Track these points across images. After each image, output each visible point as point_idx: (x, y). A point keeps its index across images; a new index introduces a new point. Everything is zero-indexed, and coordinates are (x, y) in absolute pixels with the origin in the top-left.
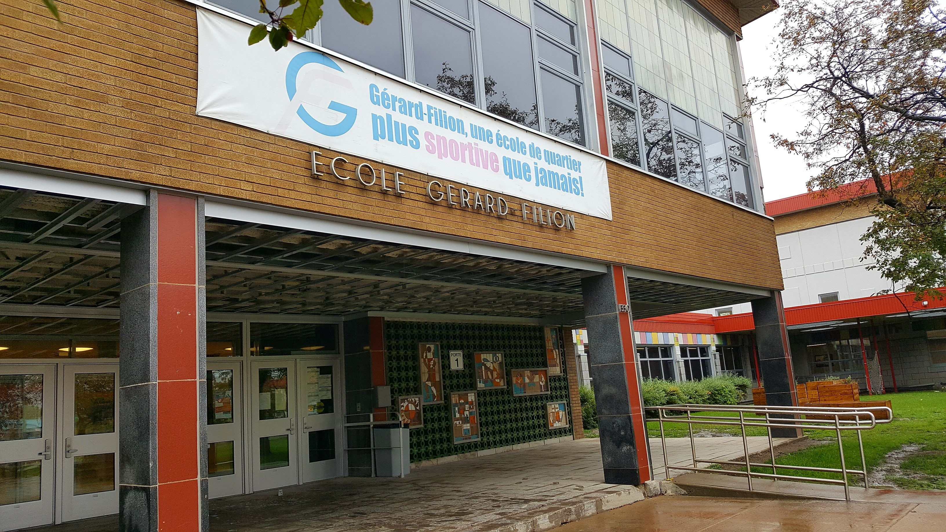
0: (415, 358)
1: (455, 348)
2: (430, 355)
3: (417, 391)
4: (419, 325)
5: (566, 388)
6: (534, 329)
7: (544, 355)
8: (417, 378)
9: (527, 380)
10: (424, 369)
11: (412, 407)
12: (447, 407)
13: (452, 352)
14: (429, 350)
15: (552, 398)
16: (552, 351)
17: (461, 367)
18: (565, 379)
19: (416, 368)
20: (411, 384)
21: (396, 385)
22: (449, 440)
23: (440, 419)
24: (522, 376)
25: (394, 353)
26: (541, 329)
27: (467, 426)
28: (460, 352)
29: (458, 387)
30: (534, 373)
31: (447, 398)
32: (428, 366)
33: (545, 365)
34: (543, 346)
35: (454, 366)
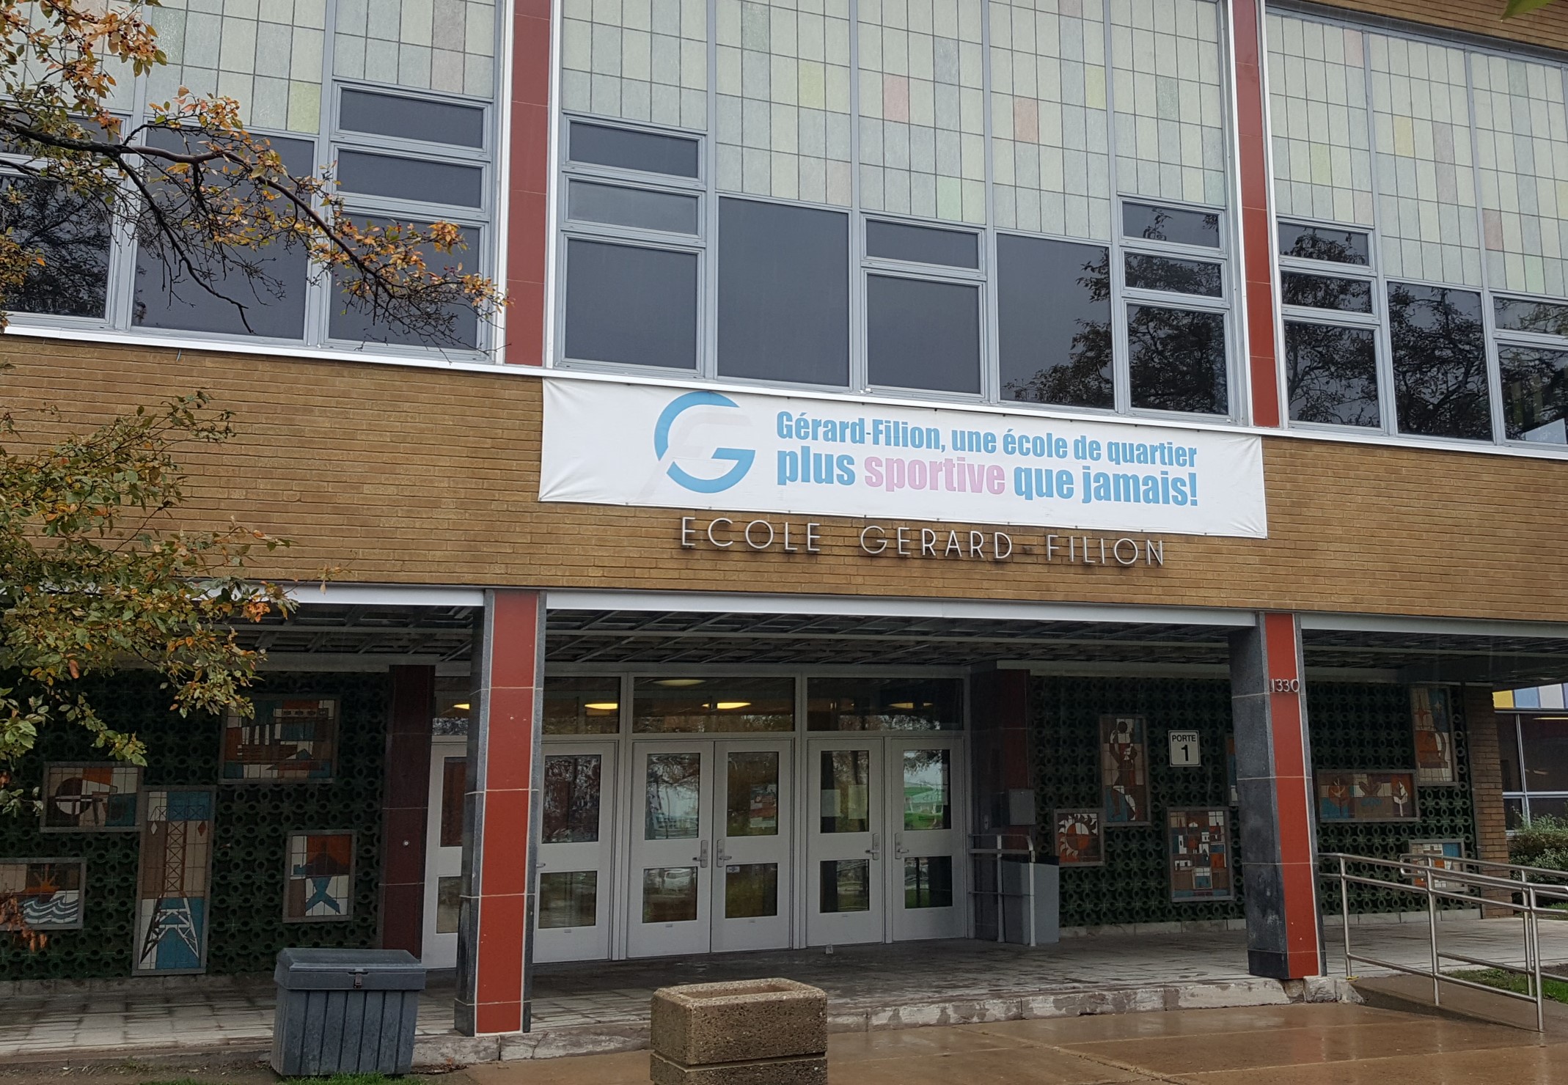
0: (1093, 743)
1: (1183, 726)
2: (1124, 738)
3: (1094, 801)
4: (1103, 684)
5: (1467, 812)
6: (1384, 689)
7: (1407, 743)
8: (1094, 778)
9: (1359, 792)
10: (1108, 761)
11: (1082, 829)
12: (1160, 833)
13: (1172, 734)
14: (1123, 728)
15: (1426, 832)
16: (1431, 735)
17: (1194, 760)
18: (1466, 795)
19: (1094, 761)
20: (1083, 788)
21: (1050, 789)
22: (1164, 893)
23: (1144, 854)
24: (1348, 784)
25: (1047, 732)
26: (1401, 692)
27: (1205, 872)
28: (1195, 734)
29: (1188, 799)
30: (1377, 779)
31: (1160, 817)
32: (1120, 758)
33: (1409, 762)
34: (1406, 725)
35: (1177, 759)
